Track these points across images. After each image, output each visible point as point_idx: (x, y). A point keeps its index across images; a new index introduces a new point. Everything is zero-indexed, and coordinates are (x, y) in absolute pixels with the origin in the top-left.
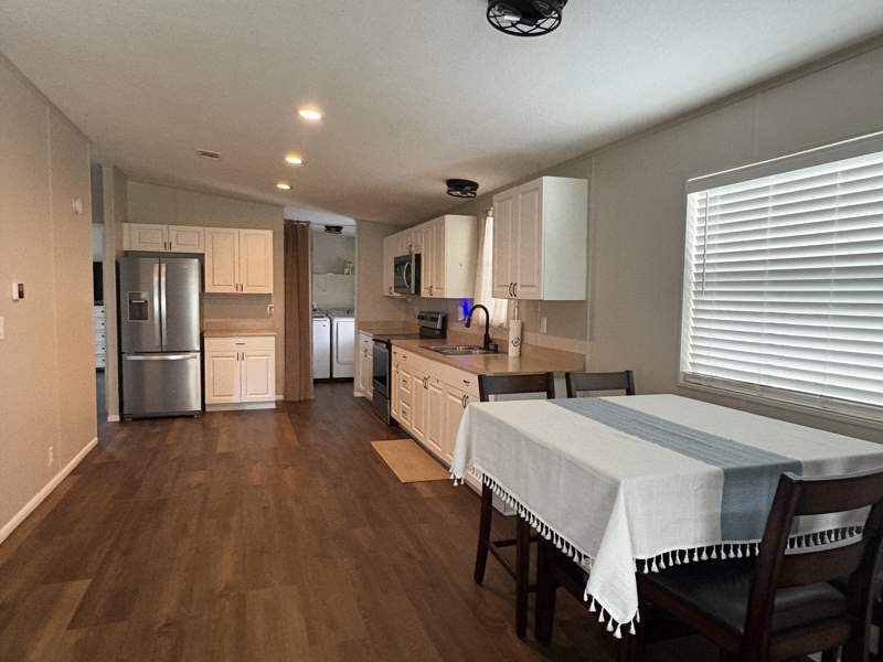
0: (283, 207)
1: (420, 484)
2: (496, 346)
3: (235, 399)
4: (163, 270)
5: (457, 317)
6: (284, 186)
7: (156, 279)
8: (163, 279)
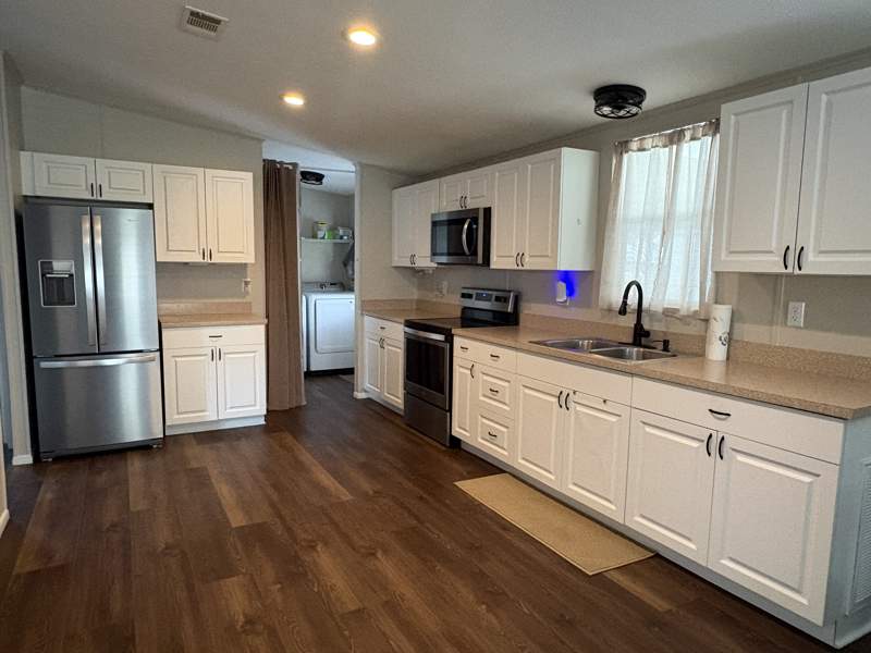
0: (260, 141)
1: (612, 572)
2: (666, 343)
3: (210, 416)
4: (98, 227)
5: (555, 297)
6: (294, 100)
7: (87, 241)
8: (99, 242)
